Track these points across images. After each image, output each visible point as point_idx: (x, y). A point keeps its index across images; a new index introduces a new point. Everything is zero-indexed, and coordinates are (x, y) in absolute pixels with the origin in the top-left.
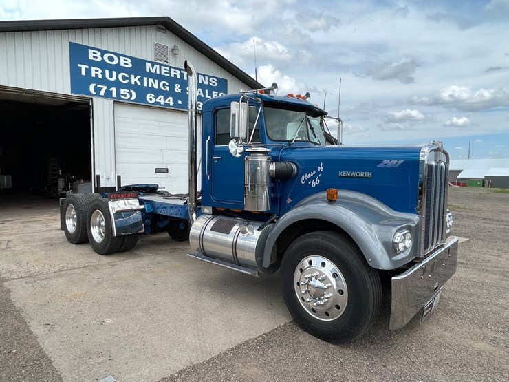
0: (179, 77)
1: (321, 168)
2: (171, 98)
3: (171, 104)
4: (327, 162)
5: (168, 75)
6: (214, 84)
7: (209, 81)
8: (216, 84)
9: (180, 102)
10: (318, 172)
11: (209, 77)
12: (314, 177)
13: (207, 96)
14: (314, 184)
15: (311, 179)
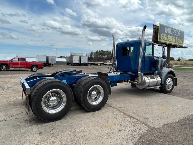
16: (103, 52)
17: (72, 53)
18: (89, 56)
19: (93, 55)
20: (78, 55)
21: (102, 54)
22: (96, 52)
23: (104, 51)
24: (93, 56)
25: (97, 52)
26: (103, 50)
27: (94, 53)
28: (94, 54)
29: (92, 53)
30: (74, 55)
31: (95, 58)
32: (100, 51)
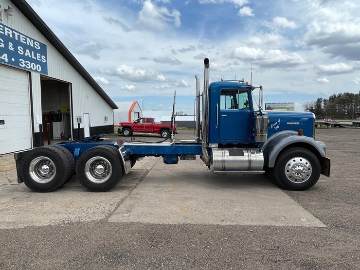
0: (11, 36)
1: (279, 121)
2: (5, 55)
3: (7, 60)
4: (281, 118)
5: (3, 33)
6: (37, 47)
7: (34, 45)
8: (39, 48)
9: (13, 60)
10: (278, 123)
11: (34, 41)
12: (276, 125)
13: (33, 57)
14: (276, 128)
15: (275, 126)
16: (350, 97)
17: (270, 103)
18: (312, 108)
19: (323, 105)
20: (282, 106)
21: (345, 103)
22: (330, 99)
23: (352, 95)
24: (322, 107)
25: (333, 98)
26: (350, 93)
27: (325, 101)
28: (325, 104)
29: (319, 101)
30: (273, 106)
31: (327, 111)
32: (340, 96)
